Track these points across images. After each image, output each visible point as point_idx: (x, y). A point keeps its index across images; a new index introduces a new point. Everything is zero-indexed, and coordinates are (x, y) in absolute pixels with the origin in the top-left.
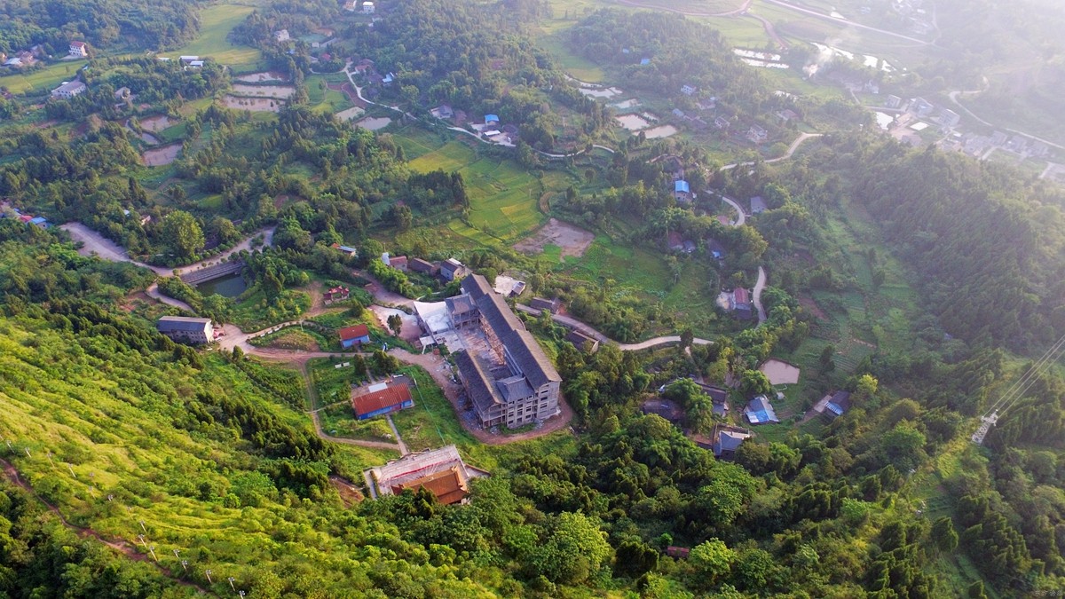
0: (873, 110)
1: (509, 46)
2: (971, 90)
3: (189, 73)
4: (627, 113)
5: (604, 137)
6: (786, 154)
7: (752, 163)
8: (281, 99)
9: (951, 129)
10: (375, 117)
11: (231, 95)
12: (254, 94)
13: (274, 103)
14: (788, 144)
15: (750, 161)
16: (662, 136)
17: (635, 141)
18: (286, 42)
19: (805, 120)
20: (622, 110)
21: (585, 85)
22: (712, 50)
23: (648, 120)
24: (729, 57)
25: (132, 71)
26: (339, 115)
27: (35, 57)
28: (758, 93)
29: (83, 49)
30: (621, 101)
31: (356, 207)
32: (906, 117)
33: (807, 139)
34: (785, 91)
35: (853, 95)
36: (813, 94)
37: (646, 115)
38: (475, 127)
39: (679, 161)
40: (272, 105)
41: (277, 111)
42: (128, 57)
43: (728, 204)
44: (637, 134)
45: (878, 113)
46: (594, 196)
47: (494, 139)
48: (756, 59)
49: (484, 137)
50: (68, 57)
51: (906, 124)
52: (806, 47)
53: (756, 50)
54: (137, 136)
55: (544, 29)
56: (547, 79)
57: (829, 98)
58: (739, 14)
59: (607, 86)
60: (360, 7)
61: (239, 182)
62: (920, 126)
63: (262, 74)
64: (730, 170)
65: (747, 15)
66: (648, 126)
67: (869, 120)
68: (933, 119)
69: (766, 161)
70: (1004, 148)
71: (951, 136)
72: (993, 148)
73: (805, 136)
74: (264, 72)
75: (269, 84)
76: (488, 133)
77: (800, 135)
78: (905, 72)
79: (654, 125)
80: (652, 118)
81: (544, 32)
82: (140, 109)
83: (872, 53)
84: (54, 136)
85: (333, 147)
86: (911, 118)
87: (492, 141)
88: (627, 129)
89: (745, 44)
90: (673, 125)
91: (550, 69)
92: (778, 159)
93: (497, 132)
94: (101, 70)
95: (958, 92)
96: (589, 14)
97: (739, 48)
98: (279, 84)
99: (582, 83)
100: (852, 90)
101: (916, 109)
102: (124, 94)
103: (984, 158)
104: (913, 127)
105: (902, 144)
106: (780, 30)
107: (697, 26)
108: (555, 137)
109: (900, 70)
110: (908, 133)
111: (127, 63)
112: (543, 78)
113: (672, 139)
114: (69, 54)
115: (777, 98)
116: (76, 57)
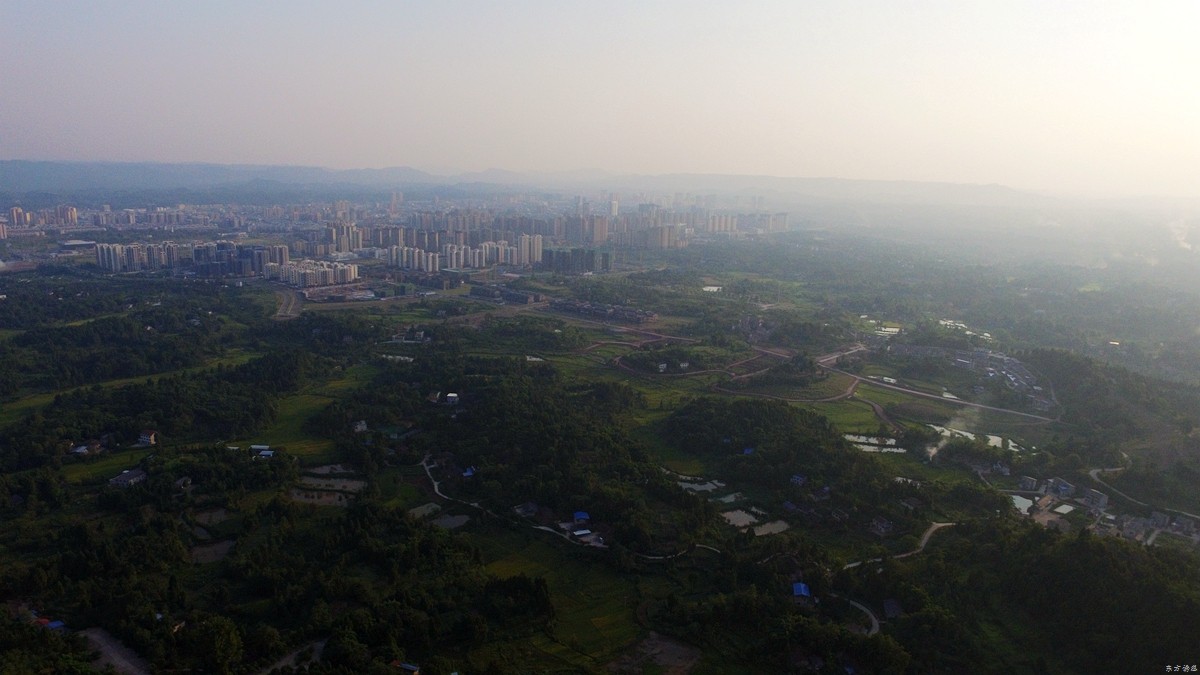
0: (1007, 493)
1: (601, 438)
2: (1112, 467)
3: (257, 463)
4: (733, 507)
5: (708, 535)
6: (918, 547)
7: (880, 560)
8: (350, 493)
9: (1102, 510)
10: (453, 514)
11: (297, 487)
12: (323, 486)
13: (343, 497)
14: (919, 536)
15: (878, 557)
16: (774, 532)
17: (744, 538)
18: (362, 433)
19: (933, 508)
20: (728, 504)
21: (684, 478)
22: (820, 436)
23: (755, 515)
24: (841, 444)
25: (198, 460)
26: (411, 511)
27: (102, 446)
28: (876, 481)
29: (152, 437)
30: (726, 495)
31: (423, 616)
32: (1047, 500)
33: (939, 529)
34: (907, 478)
35: (982, 478)
36: (938, 480)
37: (754, 509)
38: (563, 526)
39: (795, 560)
40: (340, 499)
41: (346, 505)
42: (197, 446)
43: (858, 608)
44: (744, 531)
45: (1014, 497)
46: (700, 604)
47: (584, 539)
48: (869, 444)
49: (573, 537)
50: (137, 445)
51: (1049, 508)
52: (922, 429)
53: (868, 435)
54: (190, 530)
55: (638, 419)
56: (642, 473)
57: (956, 482)
58: (846, 398)
59: (708, 479)
60: (444, 398)
61: (293, 584)
62: (1065, 509)
63: (334, 466)
64: (854, 568)
65: (854, 399)
66: (756, 521)
67: (1006, 504)
68: (1078, 500)
69: (896, 557)
70: (1169, 530)
71: (1103, 519)
72: (1157, 532)
73: (937, 525)
74: (336, 464)
75: (341, 476)
76: (577, 533)
77: (931, 525)
78: (1035, 451)
79: (763, 520)
80: (761, 512)
81: (637, 422)
82: (198, 501)
83: (994, 433)
84: (100, 528)
85: (403, 547)
86: (1053, 500)
87: (582, 542)
88: (734, 525)
89: (855, 429)
90: (786, 520)
91: (645, 462)
92: (909, 554)
93: (588, 532)
94: (166, 459)
95: (1099, 470)
96: (686, 404)
97: (850, 434)
98: (350, 477)
99: (681, 476)
100: (980, 473)
101: (1056, 491)
102: (184, 485)
103: (1149, 542)
104: (1057, 510)
105: (1049, 530)
106: (892, 413)
107: (802, 412)
108: (652, 536)
109: (1029, 449)
110: (1053, 517)
111: (194, 452)
112: (637, 472)
113: (786, 537)
114: (138, 442)
115: (897, 485)
116: (143, 445)
